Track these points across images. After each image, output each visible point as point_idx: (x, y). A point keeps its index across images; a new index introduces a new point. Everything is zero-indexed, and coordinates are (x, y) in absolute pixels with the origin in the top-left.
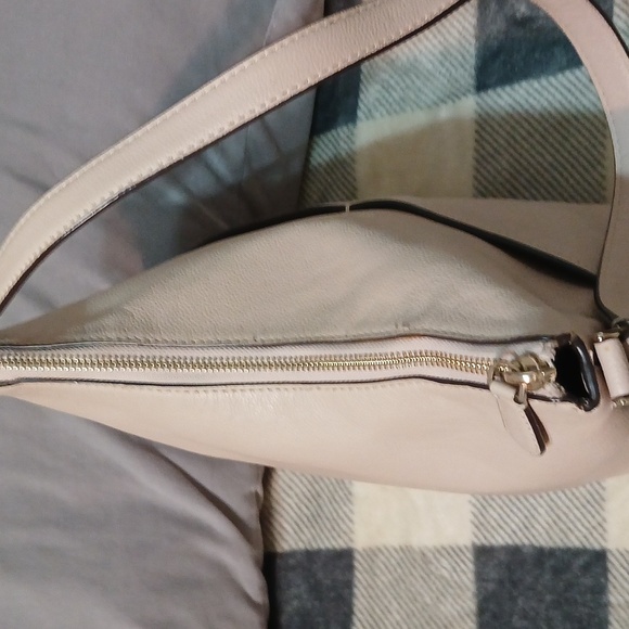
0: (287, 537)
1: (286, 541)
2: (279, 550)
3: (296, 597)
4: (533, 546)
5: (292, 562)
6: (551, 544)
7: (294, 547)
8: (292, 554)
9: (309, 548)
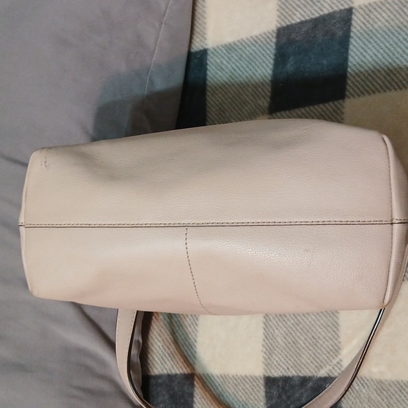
0: (157, 366)
1: (157, 369)
2: (153, 374)
3: (162, 402)
4: (298, 376)
5: (160, 381)
6: (310, 375)
7: (161, 372)
8: (160, 376)
9: (169, 373)
